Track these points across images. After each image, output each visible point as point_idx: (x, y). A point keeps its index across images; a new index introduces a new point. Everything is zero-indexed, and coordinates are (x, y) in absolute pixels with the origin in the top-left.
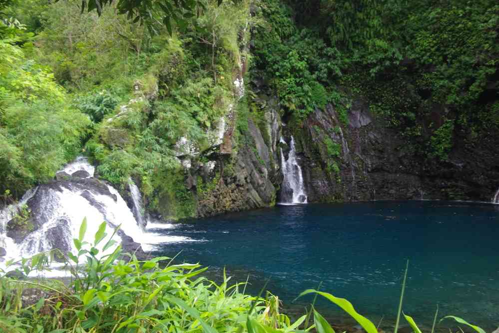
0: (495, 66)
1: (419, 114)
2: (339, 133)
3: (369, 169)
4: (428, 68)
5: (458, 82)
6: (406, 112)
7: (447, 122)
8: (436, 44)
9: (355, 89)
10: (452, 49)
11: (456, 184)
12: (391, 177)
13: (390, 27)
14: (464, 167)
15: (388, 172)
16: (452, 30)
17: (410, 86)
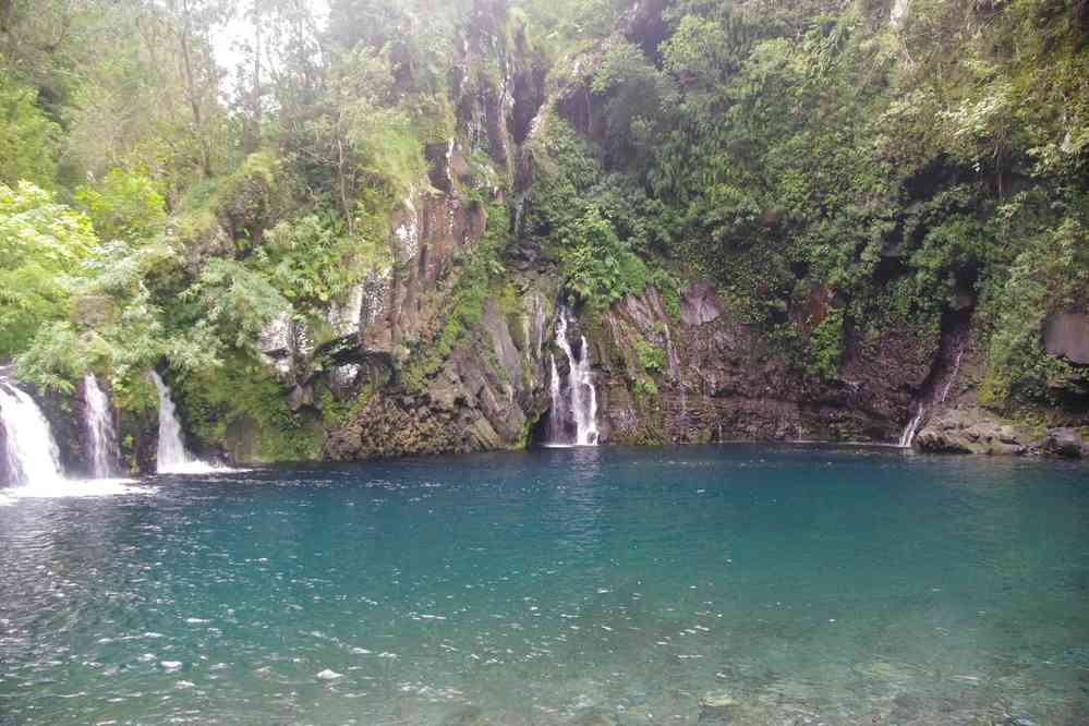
0: (894, 219)
1: (793, 302)
2: (662, 334)
3: (713, 392)
4: (801, 226)
5: (845, 247)
6: (772, 298)
7: (832, 313)
8: (809, 189)
9: (696, 266)
10: (832, 196)
11: (849, 416)
12: (750, 405)
13: (741, 164)
14: (861, 386)
15: (746, 396)
16: (829, 166)
17: (777, 258)
